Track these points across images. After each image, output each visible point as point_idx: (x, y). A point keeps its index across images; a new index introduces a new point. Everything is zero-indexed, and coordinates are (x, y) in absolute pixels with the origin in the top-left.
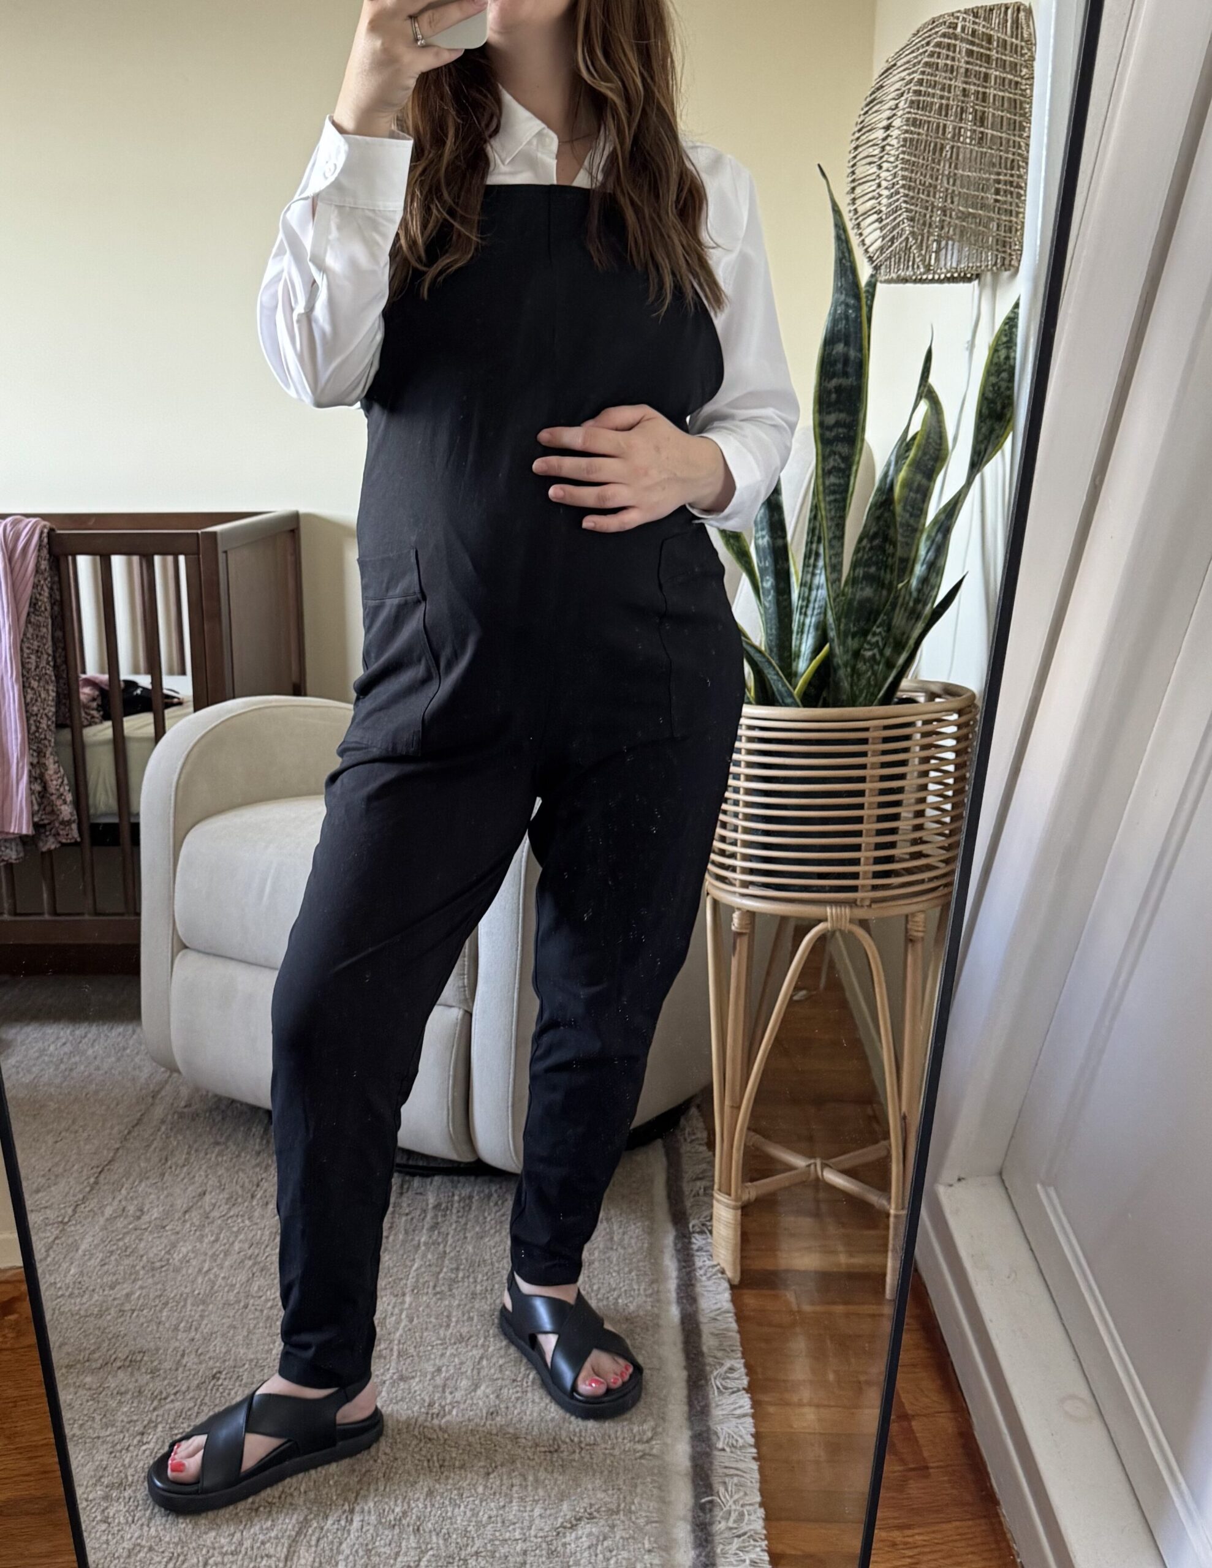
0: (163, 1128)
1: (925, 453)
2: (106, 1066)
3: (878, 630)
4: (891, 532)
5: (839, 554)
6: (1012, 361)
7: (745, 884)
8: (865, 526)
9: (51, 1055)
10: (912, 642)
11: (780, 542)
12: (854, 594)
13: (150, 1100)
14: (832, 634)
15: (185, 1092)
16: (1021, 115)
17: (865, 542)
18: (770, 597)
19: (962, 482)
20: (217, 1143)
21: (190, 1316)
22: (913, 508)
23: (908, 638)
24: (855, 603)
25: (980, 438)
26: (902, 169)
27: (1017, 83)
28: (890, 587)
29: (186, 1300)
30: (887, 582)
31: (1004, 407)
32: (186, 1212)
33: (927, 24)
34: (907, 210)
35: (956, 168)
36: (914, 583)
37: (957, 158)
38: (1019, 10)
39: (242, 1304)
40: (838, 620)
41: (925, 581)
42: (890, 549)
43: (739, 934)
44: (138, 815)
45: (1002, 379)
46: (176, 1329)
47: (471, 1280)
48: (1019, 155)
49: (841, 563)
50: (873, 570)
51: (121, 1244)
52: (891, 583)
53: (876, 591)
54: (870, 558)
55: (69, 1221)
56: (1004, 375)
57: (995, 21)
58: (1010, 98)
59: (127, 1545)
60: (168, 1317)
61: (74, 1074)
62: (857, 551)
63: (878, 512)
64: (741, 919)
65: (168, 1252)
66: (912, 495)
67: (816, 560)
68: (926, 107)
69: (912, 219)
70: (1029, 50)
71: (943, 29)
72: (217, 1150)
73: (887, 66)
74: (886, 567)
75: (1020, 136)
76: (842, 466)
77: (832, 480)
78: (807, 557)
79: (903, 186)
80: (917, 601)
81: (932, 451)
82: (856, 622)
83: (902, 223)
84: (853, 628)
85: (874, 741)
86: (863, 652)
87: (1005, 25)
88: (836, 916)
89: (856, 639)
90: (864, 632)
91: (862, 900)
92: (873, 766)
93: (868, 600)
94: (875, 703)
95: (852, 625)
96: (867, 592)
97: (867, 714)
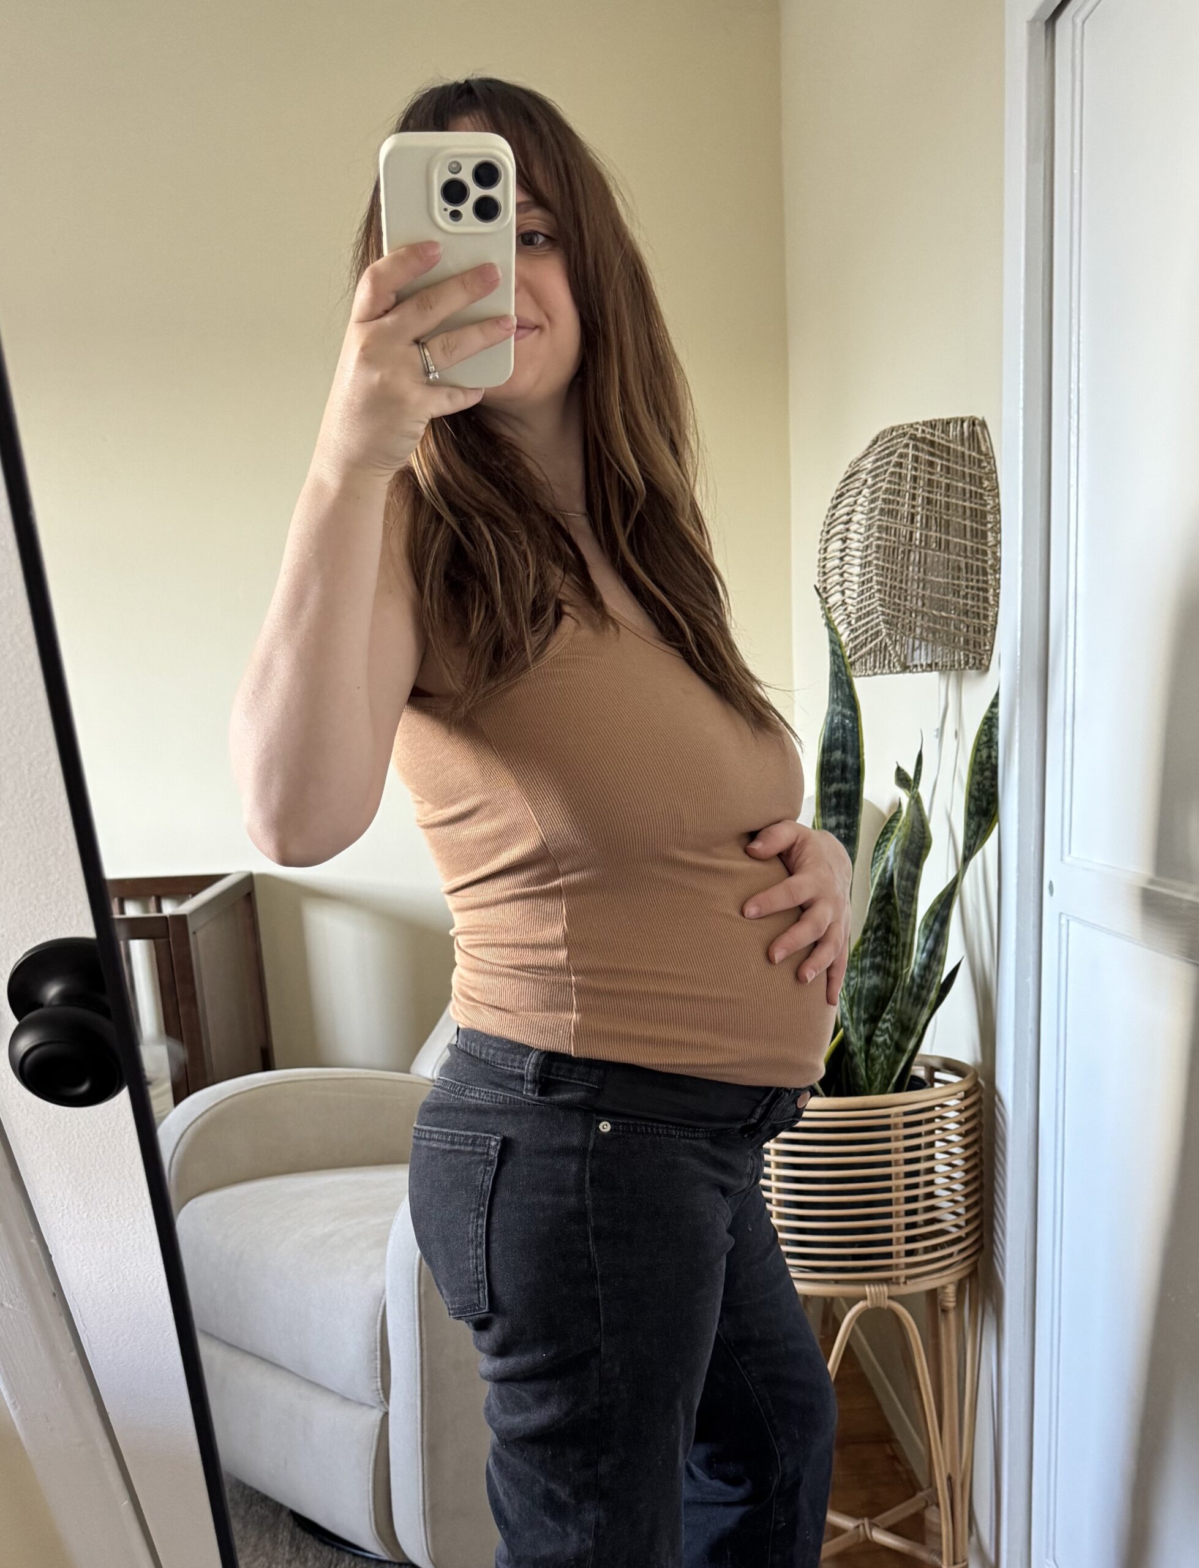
1: (911, 842)
3: (888, 1017)
4: (894, 923)
6: (993, 760)
8: (868, 919)
10: (920, 1028)
12: (863, 983)
14: (847, 1023)
17: (869, 933)
22: (905, 894)
23: (916, 1024)
24: (864, 992)
25: (970, 833)
26: (876, 574)
27: (981, 494)
28: (894, 977)
30: (891, 970)
31: (989, 803)
34: (883, 613)
35: (925, 573)
36: (916, 968)
38: (974, 424)
41: (926, 967)
42: (891, 938)
45: (986, 778)
50: (878, 959)
52: (896, 971)
53: (883, 978)
54: (875, 949)
56: (986, 774)
57: (953, 433)
58: (971, 508)
63: (880, 906)
66: (904, 883)
68: (895, 516)
69: (887, 622)
70: (989, 463)
71: (904, 441)
73: (850, 471)
74: (890, 956)
79: (879, 591)
80: (921, 987)
81: (917, 839)
82: (866, 1010)
83: (877, 625)
84: (864, 1016)
85: (896, 1127)
86: (874, 1038)
87: (962, 440)
88: (875, 1294)
89: (867, 1026)
90: (873, 1020)
91: (898, 1278)
92: (897, 1151)
93: (876, 987)
94: (890, 1088)
95: (862, 1013)
96: (873, 980)
97: (887, 1103)
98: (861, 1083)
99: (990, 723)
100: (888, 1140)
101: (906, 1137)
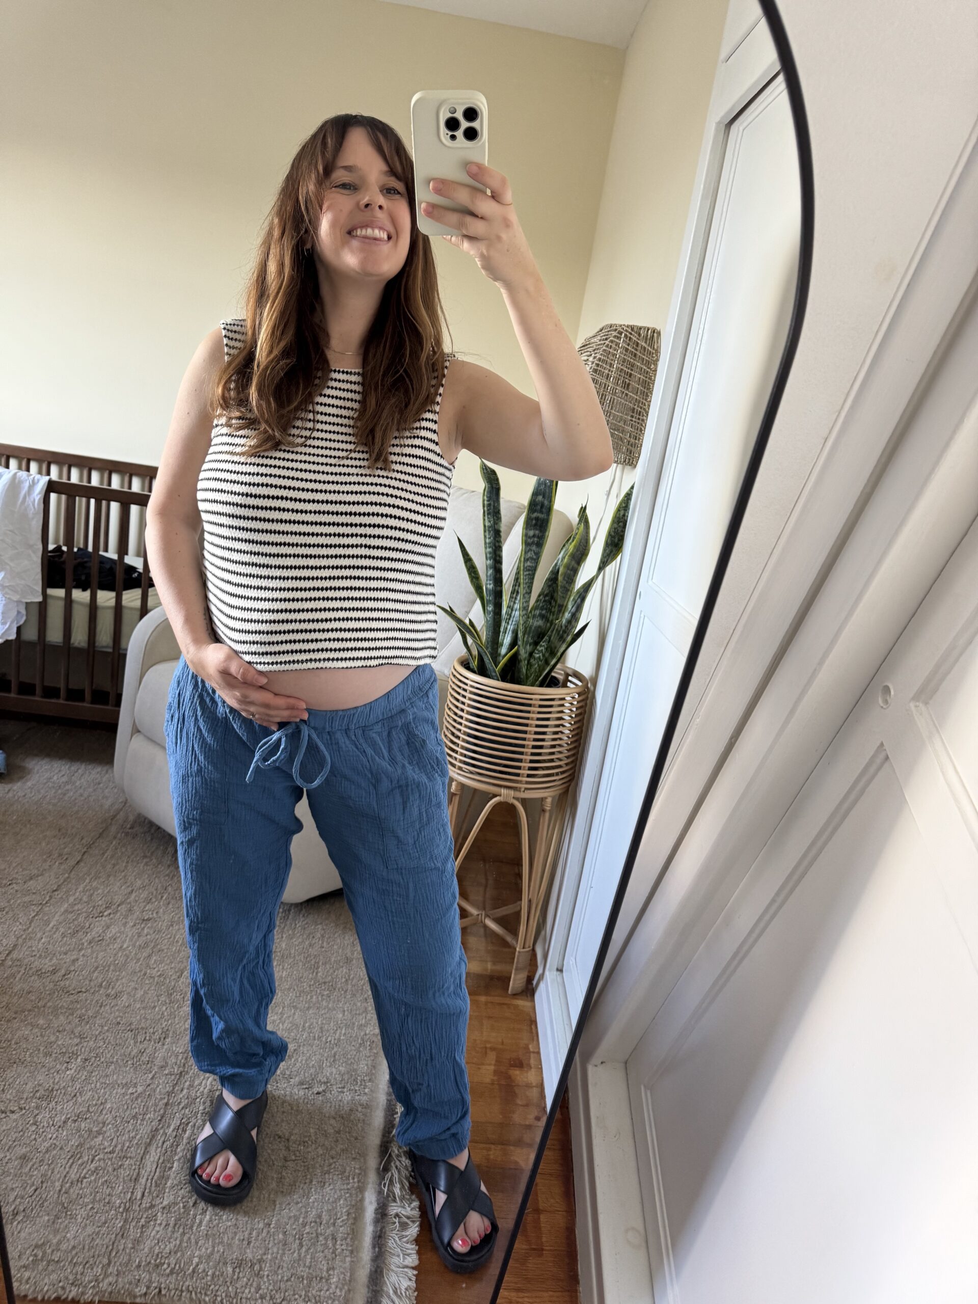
0: (114, 843)
1: (578, 550)
2: (85, 795)
3: (544, 644)
4: (555, 595)
5: (528, 602)
6: (626, 518)
7: (460, 769)
8: (543, 589)
9: (54, 783)
10: (559, 654)
11: (498, 588)
12: (533, 623)
13: (110, 821)
14: (520, 643)
15: (131, 818)
16: (648, 389)
17: (541, 597)
18: (490, 615)
19: (594, 573)
20: (145, 857)
21: (110, 978)
22: (568, 578)
23: (558, 651)
24: (533, 628)
25: (605, 555)
27: (648, 372)
28: (551, 624)
29: (109, 966)
30: (550, 619)
31: (619, 541)
32: (119, 906)
33: (606, 327)
35: (612, 409)
36: (564, 621)
38: (654, 332)
39: (143, 973)
40: (524, 635)
41: (569, 622)
42: (553, 603)
43: (455, 794)
44: (126, 650)
46: (101, 986)
47: (281, 967)
48: (644, 409)
49: (528, 606)
50: (544, 612)
51: (76, 922)
52: (552, 620)
53: (544, 623)
54: (543, 606)
56: (621, 524)
57: (642, 335)
58: (643, 380)
61: (66, 798)
62: (537, 601)
63: (550, 583)
64: (457, 786)
65: (104, 932)
66: (568, 574)
67: (517, 595)
68: (600, 373)
70: (657, 355)
71: (615, 333)
72: (145, 861)
74: (551, 612)
75: (646, 400)
76: (535, 557)
77: (529, 563)
80: (564, 632)
81: (581, 549)
82: (532, 637)
84: (530, 640)
85: (534, 706)
86: (534, 654)
87: (646, 339)
88: (506, 794)
89: (532, 647)
90: (536, 644)
91: (520, 788)
92: (533, 719)
93: (540, 627)
94: (538, 683)
96: (539, 623)
97: (532, 692)
98: (522, 677)
99: (628, 496)
100: (529, 712)
101: (539, 713)
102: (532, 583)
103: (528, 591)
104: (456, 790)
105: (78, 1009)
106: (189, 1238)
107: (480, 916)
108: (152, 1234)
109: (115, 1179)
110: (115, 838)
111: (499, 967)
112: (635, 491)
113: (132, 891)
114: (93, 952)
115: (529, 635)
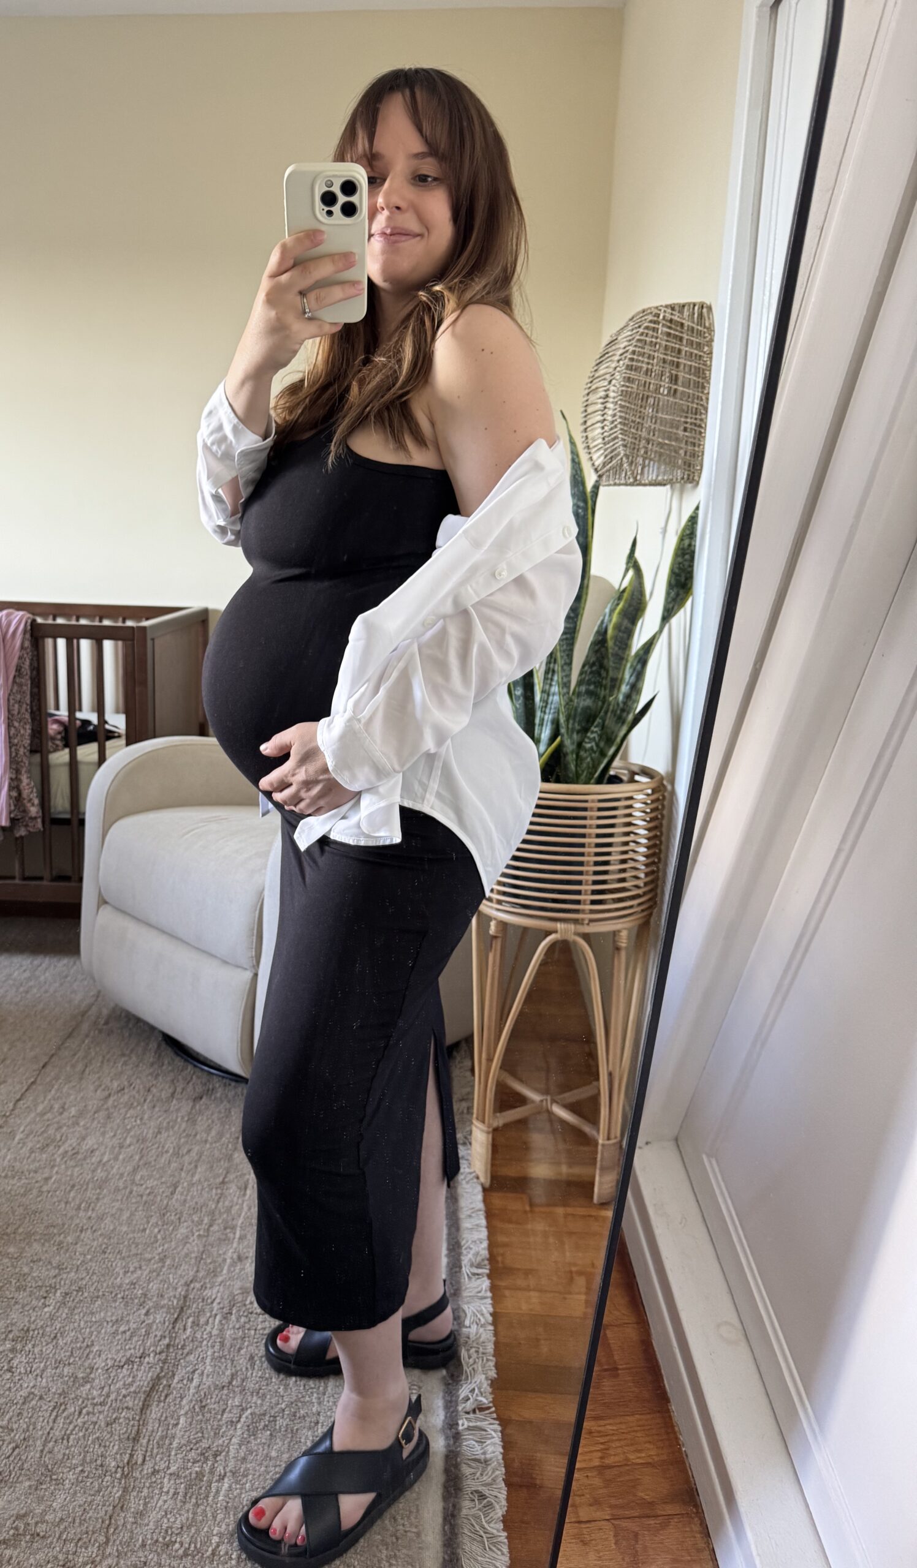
0: (87, 1041)
1: (630, 605)
2: (51, 990)
3: (595, 729)
4: (605, 661)
5: (569, 676)
6: (692, 548)
7: (499, 902)
8: (587, 657)
9: (15, 980)
10: (619, 740)
13: (80, 1018)
14: (563, 731)
15: (105, 1012)
16: (703, 378)
17: (586, 668)
18: (520, 701)
19: (656, 628)
20: (123, 1055)
21: (89, 1198)
22: (620, 642)
23: (616, 737)
24: (579, 710)
25: (670, 600)
26: (620, 411)
27: (700, 356)
28: (604, 700)
29: (88, 1184)
30: (602, 696)
31: (686, 579)
32: (95, 1113)
33: (638, 313)
34: (623, 439)
35: (657, 412)
36: (621, 697)
37: (658, 405)
38: (702, 307)
39: (128, 1190)
40: (567, 720)
41: (628, 697)
42: (604, 674)
43: (495, 937)
44: (84, 814)
45: (686, 560)
46: (79, 1208)
48: (702, 405)
49: (570, 682)
50: (592, 687)
51: (45, 1135)
52: (604, 697)
53: (594, 701)
54: (590, 679)
55: (11, 1114)
57: (686, 313)
58: (695, 367)
59: (24, 1393)
60: (74, 1199)
61: (29, 996)
62: (581, 673)
63: (597, 648)
64: (497, 926)
65: (79, 1144)
66: (621, 634)
67: (553, 675)
68: (637, 369)
69: (625, 446)
70: (710, 334)
71: (650, 318)
72: (123, 1059)
73: (611, 339)
74: (601, 686)
75: (702, 392)
78: (547, 672)
79: (620, 423)
80: (623, 710)
81: (635, 604)
82: (580, 723)
83: (619, 447)
84: (577, 727)
85: (592, 809)
86: (584, 744)
87: (693, 317)
88: (564, 931)
89: (580, 735)
90: (585, 730)
91: (583, 920)
92: (591, 827)
93: (588, 708)
94: (593, 781)
95: (576, 725)
96: (587, 702)
97: (587, 791)
98: (571, 775)
99: (693, 520)
100: (585, 818)
101: (599, 818)
102: (572, 650)
103: (568, 661)
104: (497, 931)
105: (55, 1235)
106: (205, 1511)
107: (544, 1103)
108: (158, 1505)
109: (109, 1436)
110: (87, 1036)
111: (577, 1170)
112: (701, 513)
113: (110, 1095)
114: (67, 1168)
115: (574, 719)
